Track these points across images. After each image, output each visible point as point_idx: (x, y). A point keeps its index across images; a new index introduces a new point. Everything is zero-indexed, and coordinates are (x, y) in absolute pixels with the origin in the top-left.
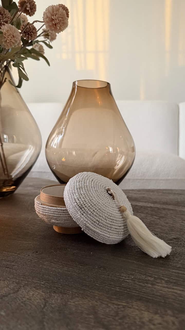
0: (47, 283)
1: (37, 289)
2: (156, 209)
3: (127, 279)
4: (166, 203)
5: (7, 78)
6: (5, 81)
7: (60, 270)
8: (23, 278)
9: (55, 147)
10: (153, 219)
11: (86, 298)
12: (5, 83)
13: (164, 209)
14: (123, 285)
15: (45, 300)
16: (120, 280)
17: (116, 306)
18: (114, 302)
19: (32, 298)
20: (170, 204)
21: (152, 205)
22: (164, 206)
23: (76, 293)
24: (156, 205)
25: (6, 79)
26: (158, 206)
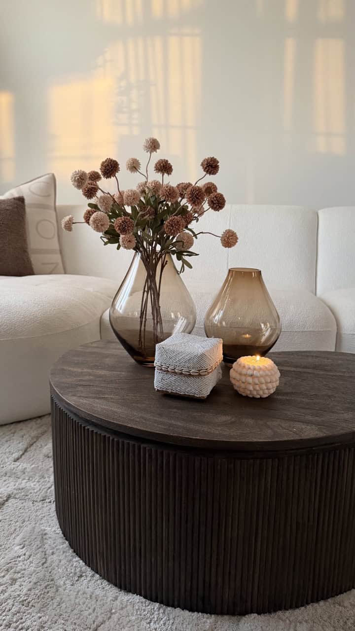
4: (305, 367)
10: (298, 381)
13: (305, 372)
20: (309, 368)
21: (295, 369)
22: (305, 370)
25: (167, 261)
26: (300, 370)
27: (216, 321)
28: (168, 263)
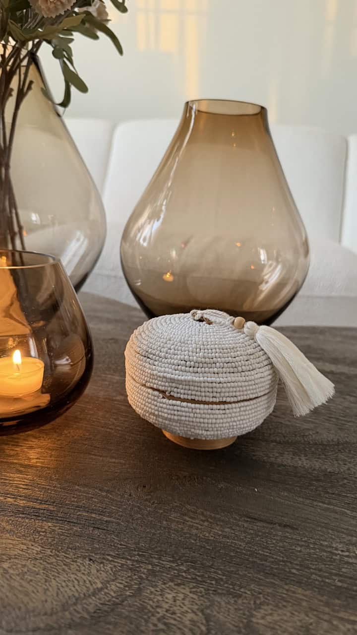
0: (193, 567)
1: (178, 585)
2: (343, 378)
3: (347, 556)
5: (34, 81)
6: (29, 88)
7: (207, 535)
8: (138, 555)
9: (145, 244)
10: (346, 404)
11: (284, 606)
12: (30, 93)
14: (343, 570)
15: (202, 611)
16: (334, 557)
17: (349, 626)
18: (342, 615)
19: (175, 608)
23: (260, 593)
24: (339, 366)
25: (31, 82)
27: (144, 240)
28: (33, 86)
